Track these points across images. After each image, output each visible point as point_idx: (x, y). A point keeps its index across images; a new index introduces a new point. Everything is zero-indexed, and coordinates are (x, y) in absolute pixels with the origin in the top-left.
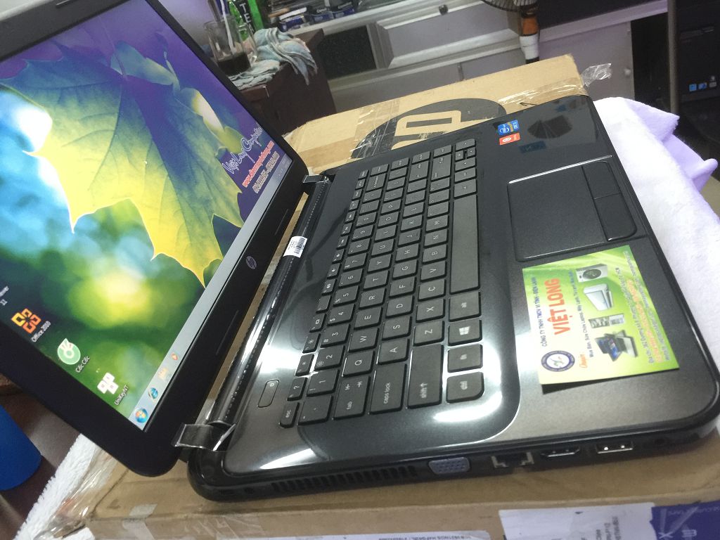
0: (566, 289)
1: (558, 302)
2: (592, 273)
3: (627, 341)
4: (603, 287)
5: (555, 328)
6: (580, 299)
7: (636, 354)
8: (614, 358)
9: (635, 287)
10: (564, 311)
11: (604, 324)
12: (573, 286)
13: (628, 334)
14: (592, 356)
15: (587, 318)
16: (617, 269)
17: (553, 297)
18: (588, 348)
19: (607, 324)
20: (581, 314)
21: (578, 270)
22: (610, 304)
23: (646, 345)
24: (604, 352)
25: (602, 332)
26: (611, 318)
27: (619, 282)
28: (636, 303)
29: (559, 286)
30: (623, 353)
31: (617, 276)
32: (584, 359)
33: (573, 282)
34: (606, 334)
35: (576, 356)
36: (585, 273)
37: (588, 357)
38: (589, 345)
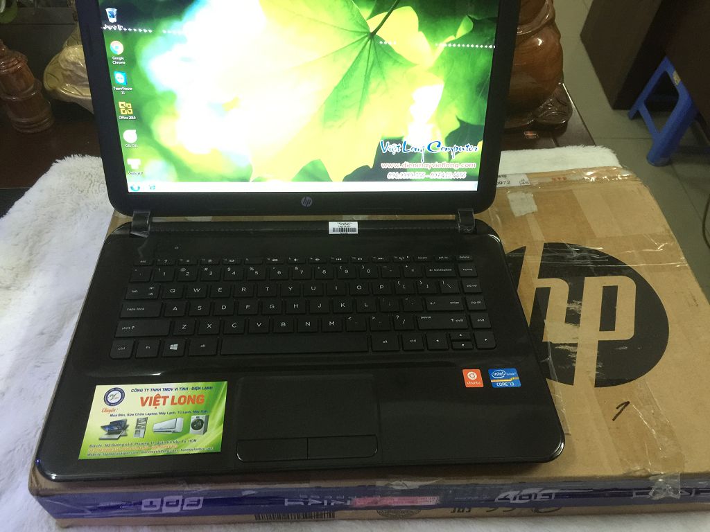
0: (189, 407)
1: (176, 401)
2: (199, 425)
3: (117, 436)
4: (179, 428)
5: (147, 398)
6: (171, 414)
7: (100, 439)
8: (104, 427)
10: (164, 404)
12: (190, 412)
13: (121, 438)
14: (111, 416)
15: (150, 417)
16: (195, 441)
17: (182, 399)
18: (119, 415)
19: (137, 427)
20: (156, 414)
21: (207, 418)
22: (159, 431)
23: (107, 445)
24: (112, 423)
25: (132, 423)
26: (142, 431)
27: (178, 440)
28: (150, 446)
29: (193, 403)
30: (106, 433)
31: (189, 438)
32: (110, 411)
33: (194, 412)
34: (128, 426)
35: (115, 407)
36: (202, 421)
37: (111, 413)
38: (122, 415)
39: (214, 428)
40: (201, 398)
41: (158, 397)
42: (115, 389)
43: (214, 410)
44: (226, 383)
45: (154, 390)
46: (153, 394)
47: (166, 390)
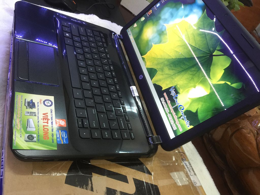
0: (42, 133)
1: (45, 127)
2: (30, 138)
3: (26, 105)
4: (29, 129)
5: (47, 116)
6: (37, 126)
7: (25, 99)
8: (32, 100)
9: (17, 125)
10: (44, 122)
11: (32, 113)
12: (39, 133)
13: (26, 107)
14: (38, 103)
15: (36, 117)
16: (21, 137)
17: (47, 130)
18: (38, 105)
19: (31, 112)
20: (38, 119)
21: (35, 142)
22: (28, 121)
23: (22, 101)
24: (34, 103)
25: (34, 110)
26: (29, 114)
27: (22, 129)
28: (19, 118)
29: (44, 135)
30: (29, 101)
31: (23, 134)
32: (40, 102)
33: (39, 136)
34: (32, 109)
35: (42, 104)
36: (33, 139)
37: (39, 103)
38: (38, 107)
39: (27, 145)
40: (47, 138)
41: (48, 120)
42: (52, 103)
43: (39, 144)
44: (57, 149)
45: (52, 118)
46: (49, 117)
47: (52, 123)
